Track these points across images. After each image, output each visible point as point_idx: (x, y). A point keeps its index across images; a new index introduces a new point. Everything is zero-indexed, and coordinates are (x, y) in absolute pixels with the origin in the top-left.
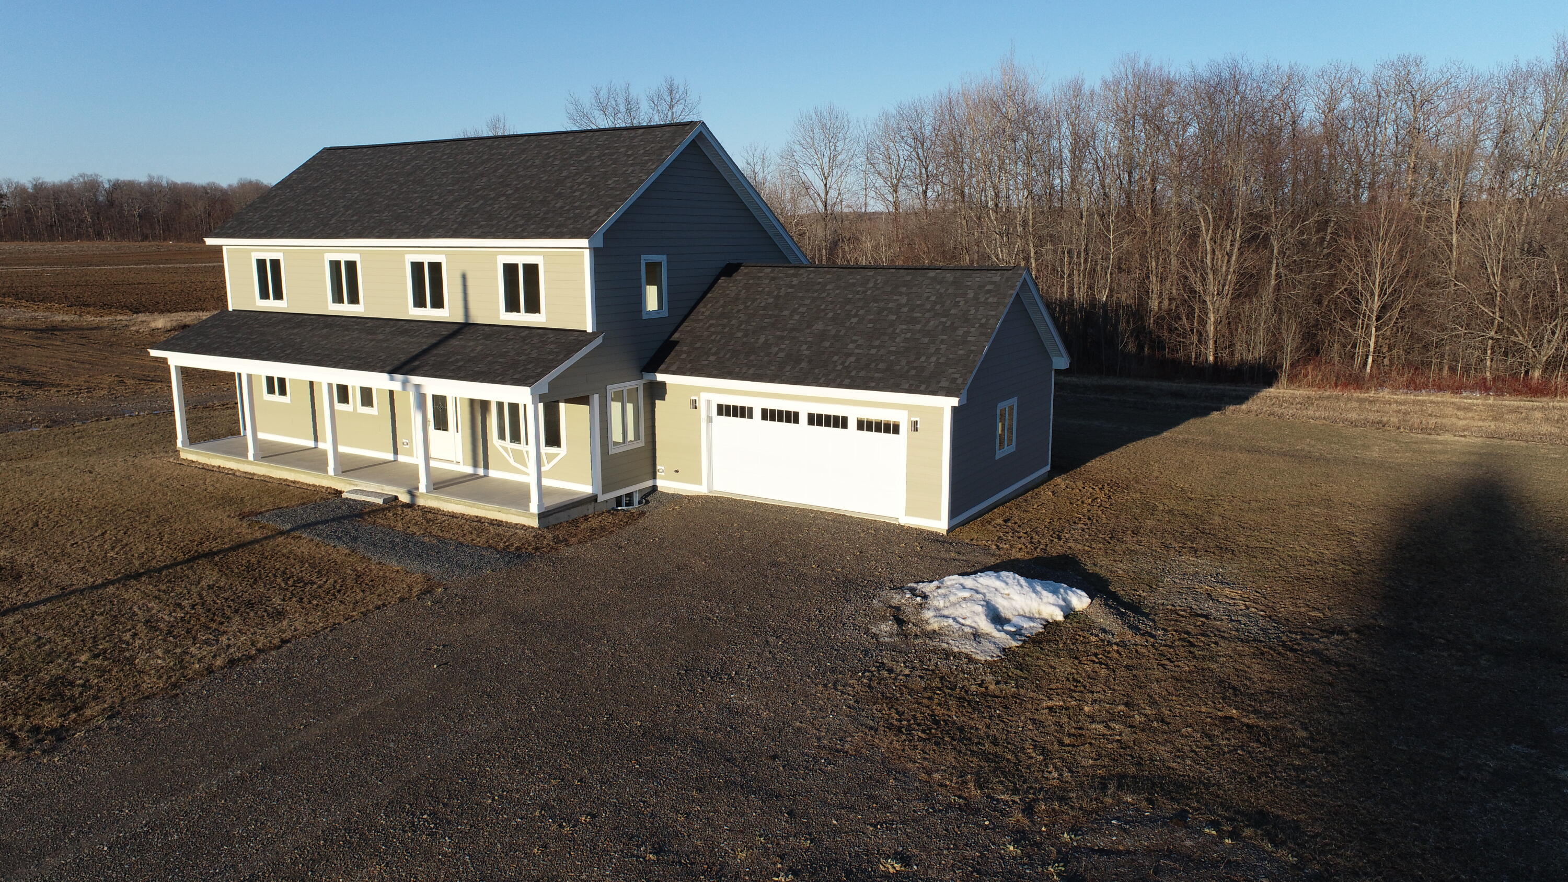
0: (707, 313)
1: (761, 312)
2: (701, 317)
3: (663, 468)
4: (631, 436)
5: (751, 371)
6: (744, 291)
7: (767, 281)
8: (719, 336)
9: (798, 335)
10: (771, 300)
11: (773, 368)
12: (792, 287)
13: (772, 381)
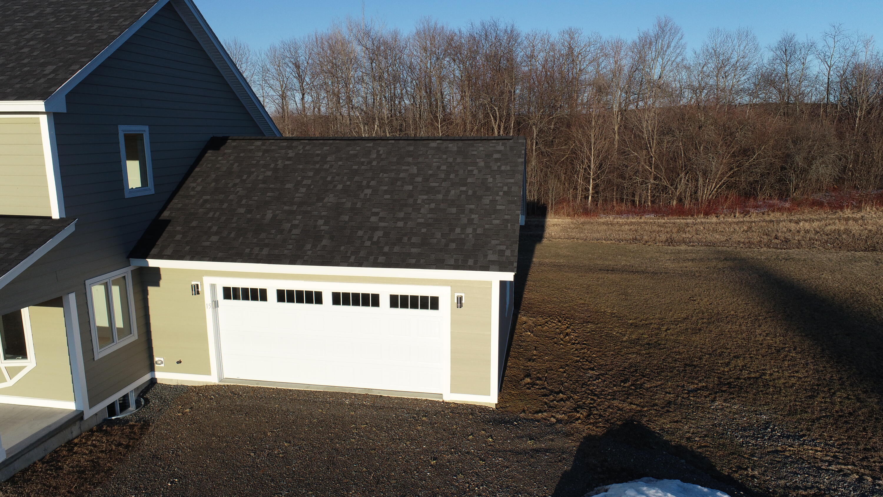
0: (199, 188)
1: (260, 185)
2: (192, 193)
3: (162, 359)
4: (119, 323)
5: (265, 251)
6: (237, 164)
7: (260, 154)
8: (218, 213)
9: (309, 209)
10: (269, 173)
11: (291, 247)
12: (289, 159)
13: (293, 262)
